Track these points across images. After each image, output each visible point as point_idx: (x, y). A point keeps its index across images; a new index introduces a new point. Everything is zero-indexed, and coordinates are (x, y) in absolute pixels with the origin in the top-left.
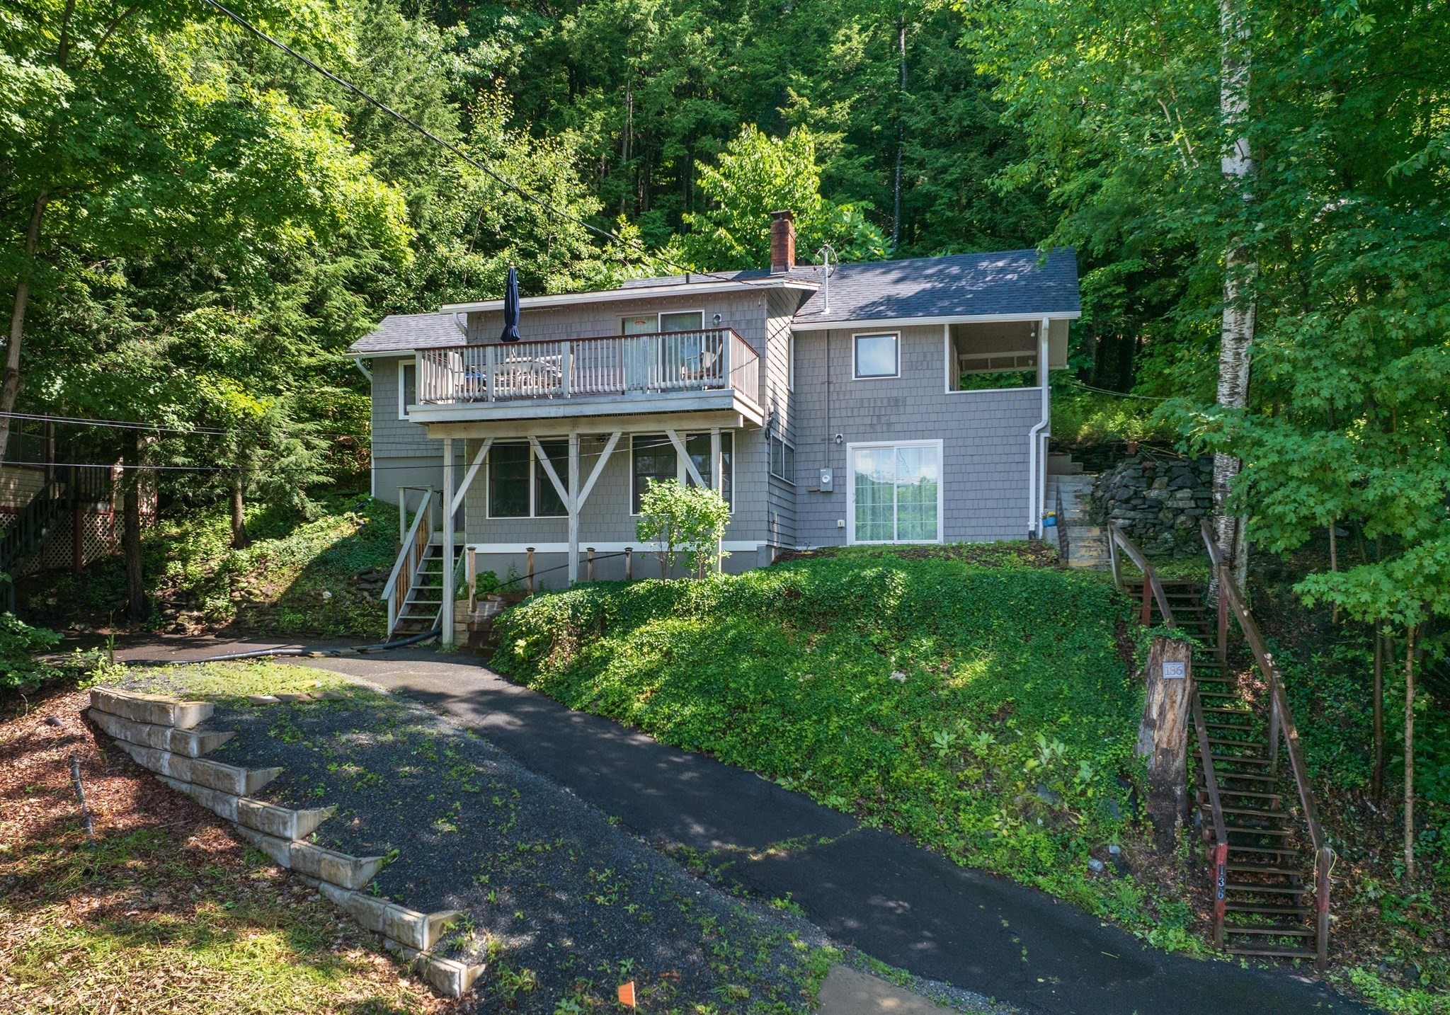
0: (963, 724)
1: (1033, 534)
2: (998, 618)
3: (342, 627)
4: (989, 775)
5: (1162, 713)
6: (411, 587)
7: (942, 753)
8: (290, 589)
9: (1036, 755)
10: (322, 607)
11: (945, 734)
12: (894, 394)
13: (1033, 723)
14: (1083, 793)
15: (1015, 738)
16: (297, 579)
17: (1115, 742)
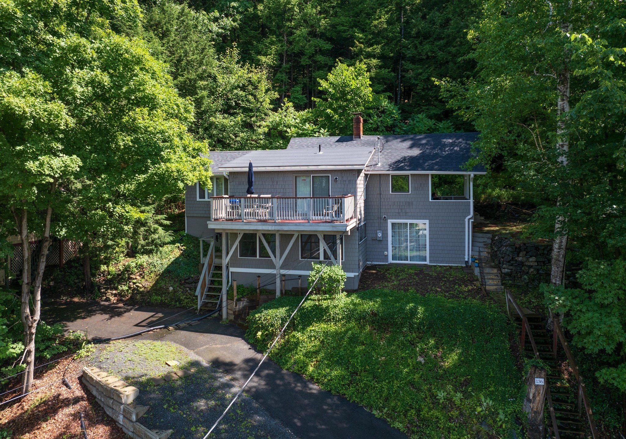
0: (449, 387)
1: (466, 262)
2: (460, 329)
3: (178, 303)
4: (461, 414)
5: (534, 397)
6: (207, 286)
7: (441, 401)
8: (155, 285)
9: (481, 405)
10: (169, 293)
11: (442, 391)
12: (408, 200)
13: (479, 389)
14: (501, 426)
15: (471, 396)
16: (157, 279)
17: (514, 402)
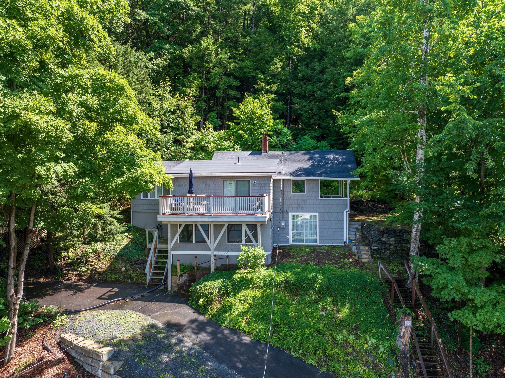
0: (345, 332)
1: (345, 243)
2: (349, 290)
3: (129, 280)
4: (354, 350)
5: (404, 334)
6: (153, 266)
7: (340, 342)
8: (110, 266)
9: (367, 343)
10: (122, 272)
11: (340, 335)
12: (304, 198)
13: (365, 332)
14: (382, 356)
15: (360, 337)
16: (112, 262)
17: (389, 339)
